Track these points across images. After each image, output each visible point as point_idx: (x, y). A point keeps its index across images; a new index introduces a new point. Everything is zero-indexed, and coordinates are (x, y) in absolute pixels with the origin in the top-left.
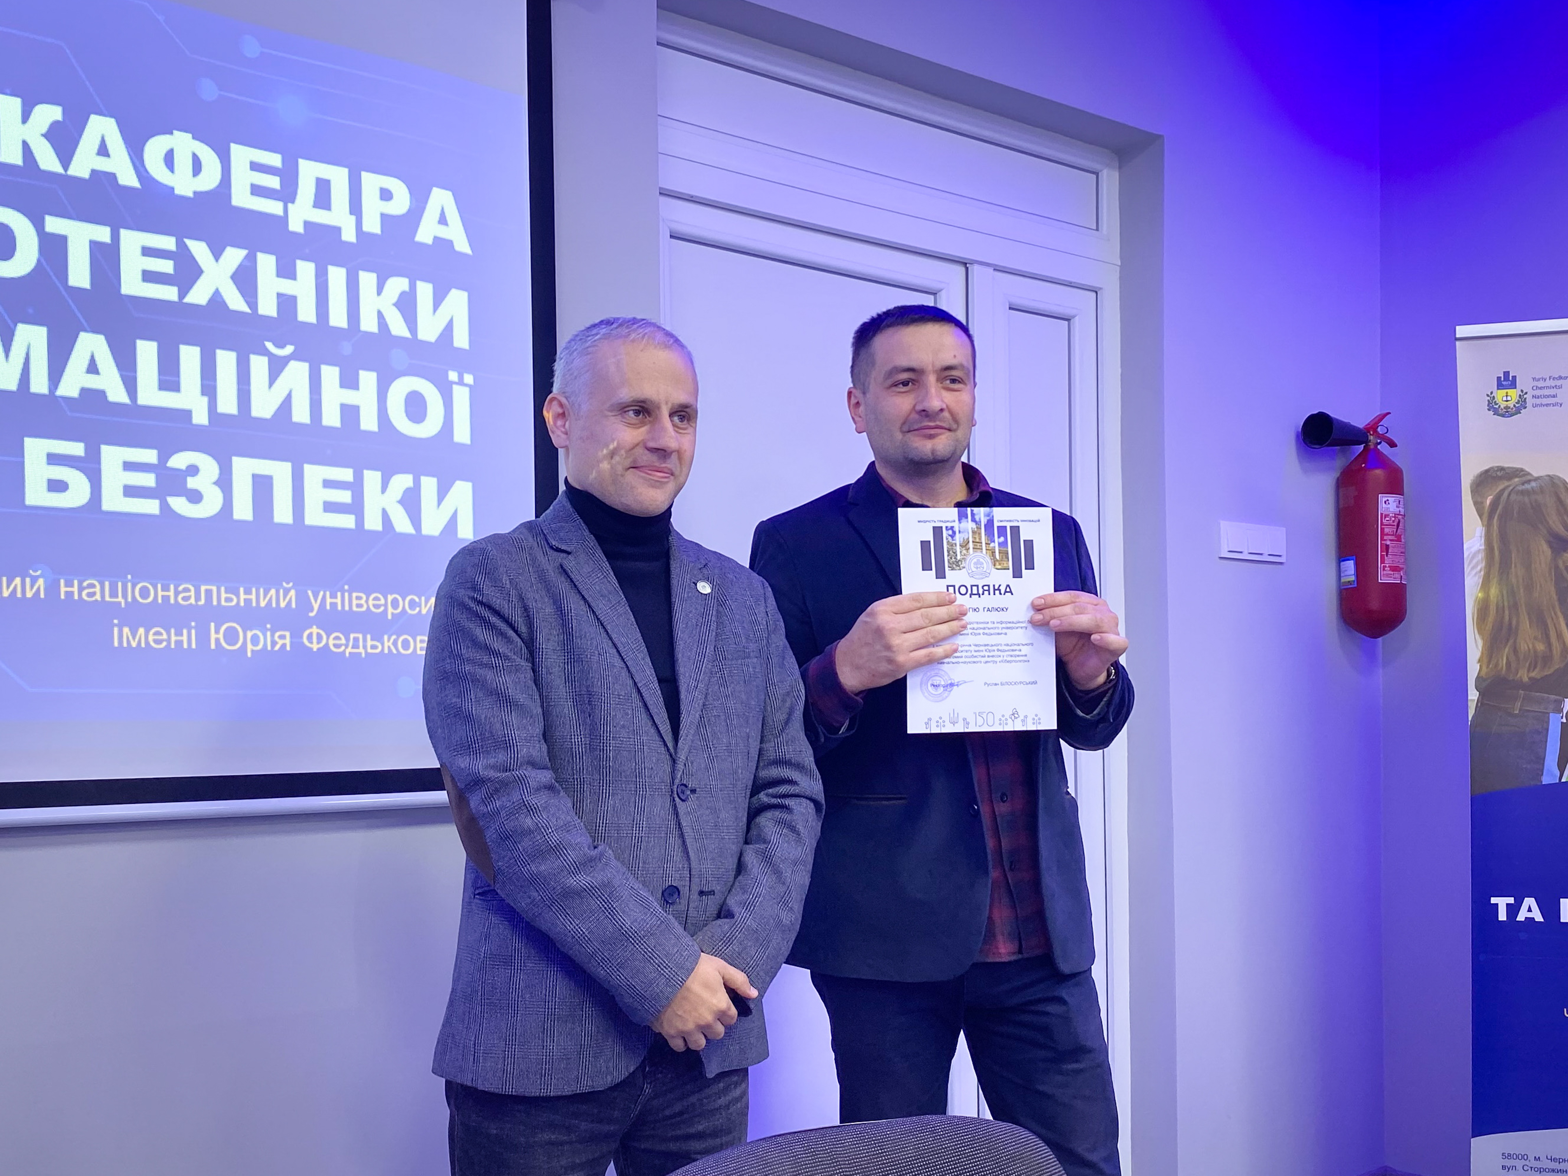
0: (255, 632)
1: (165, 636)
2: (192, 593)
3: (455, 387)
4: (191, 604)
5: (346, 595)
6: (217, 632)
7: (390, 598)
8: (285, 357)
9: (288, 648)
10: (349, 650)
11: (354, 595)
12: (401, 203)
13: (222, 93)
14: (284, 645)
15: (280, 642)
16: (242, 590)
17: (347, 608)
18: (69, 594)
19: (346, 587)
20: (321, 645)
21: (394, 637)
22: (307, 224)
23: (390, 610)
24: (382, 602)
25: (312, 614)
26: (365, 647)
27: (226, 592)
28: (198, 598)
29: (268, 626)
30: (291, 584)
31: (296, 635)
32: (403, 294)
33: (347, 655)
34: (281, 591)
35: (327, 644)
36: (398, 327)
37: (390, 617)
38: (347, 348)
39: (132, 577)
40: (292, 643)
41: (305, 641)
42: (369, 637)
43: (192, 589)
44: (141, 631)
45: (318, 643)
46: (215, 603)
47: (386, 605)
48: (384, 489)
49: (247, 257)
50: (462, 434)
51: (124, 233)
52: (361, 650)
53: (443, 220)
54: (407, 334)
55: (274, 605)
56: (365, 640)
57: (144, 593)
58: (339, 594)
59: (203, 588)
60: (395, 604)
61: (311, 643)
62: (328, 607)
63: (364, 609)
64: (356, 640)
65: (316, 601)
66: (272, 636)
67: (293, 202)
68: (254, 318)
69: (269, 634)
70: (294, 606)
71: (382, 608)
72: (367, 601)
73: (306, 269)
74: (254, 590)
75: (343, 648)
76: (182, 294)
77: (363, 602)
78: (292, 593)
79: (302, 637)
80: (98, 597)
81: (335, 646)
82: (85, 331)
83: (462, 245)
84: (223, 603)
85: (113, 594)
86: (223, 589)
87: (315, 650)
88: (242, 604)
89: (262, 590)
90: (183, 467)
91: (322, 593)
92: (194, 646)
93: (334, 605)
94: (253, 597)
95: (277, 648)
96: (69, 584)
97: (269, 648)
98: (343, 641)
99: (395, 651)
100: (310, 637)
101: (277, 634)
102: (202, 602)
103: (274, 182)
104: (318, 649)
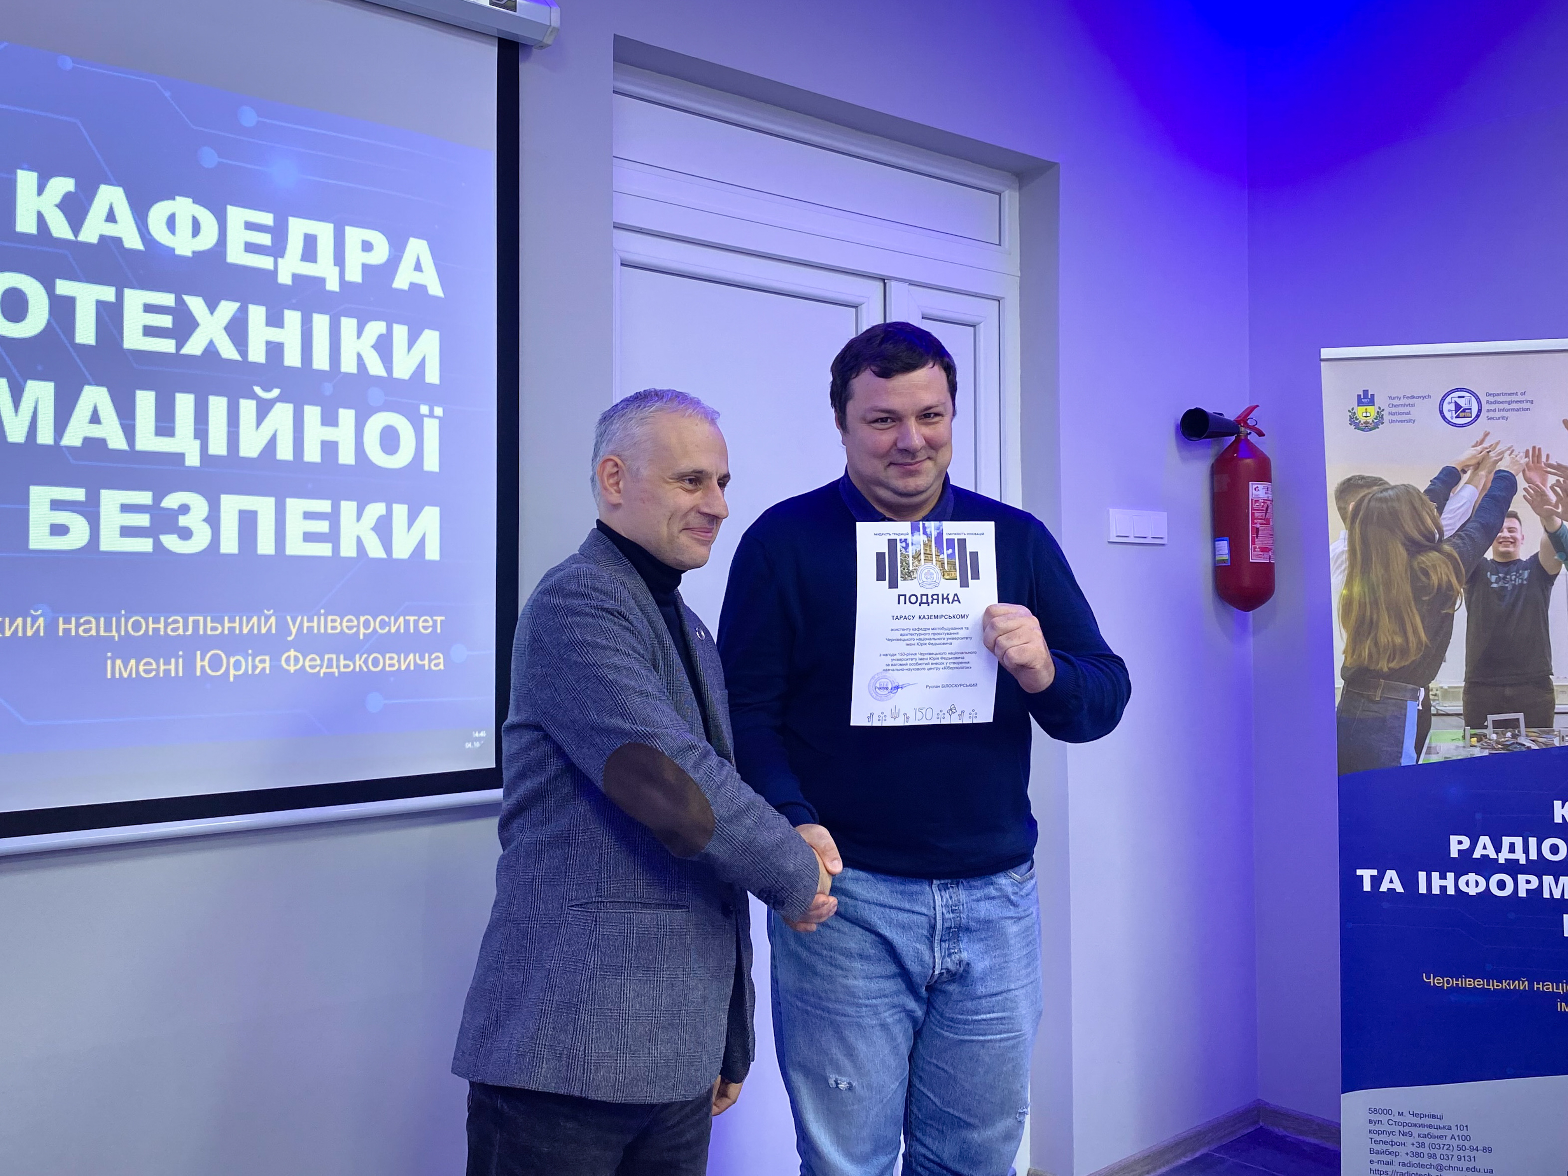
0: (238, 657)
1: (154, 666)
2: (181, 625)
3: (426, 419)
4: (179, 635)
5: (322, 618)
6: (202, 659)
7: (362, 619)
8: (271, 400)
9: (268, 671)
10: (324, 670)
11: (330, 618)
12: (381, 253)
13: (221, 160)
14: (264, 669)
15: (261, 666)
16: (226, 619)
17: (322, 631)
18: (67, 631)
19: (322, 611)
20: (298, 667)
21: (365, 656)
22: (295, 277)
23: (362, 630)
24: (355, 623)
25: (290, 639)
26: (338, 667)
27: (212, 622)
28: (186, 628)
29: (250, 651)
30: (272, 611)
31: (275, 659)
32: (381, 336)
33: (322, 675)
34: (263, 619)
35: (303, 666)
36: (375, 367)
37: (361, 637)
38: (328, 389)
39: (125, 612)
40: (271, 666)
41: (283, 663)
42: (342, 657)
43: (181, 620)
44: (133, 662)
45: (295, 665)
46: (201, 632)
47: (358, 626)
48: (359, 518)
49: (239, 309)
50: (432, 463)
51: (128, 293)
52: (335, 670)
53: (418, 267)
54: (383, 373)
55: (256, 632)
56: (338, 660)
57: (137, 626)
58: (316, 618)
59: (191, 619)
60: (367, 624)
61: (289, 665)
62: (305, 631)
63: (338, 631)
64: (330, 660)
65: (294, 627)
66: (253, 660)
67: (282, 256)
68: (245, 365)
69: (250, 658)
70: (274, 631)
71: (355, 630)
72: (341, 624)
73: (293, 318)
74: (237, 618)
75: (318, 668)
76: (179, 346)
77: (337, 624)
78: (273, 620)
79: (280, 661)
80: (93, 632)
81: (311, 667)
82: (90, 384)
83: (435, 289)
84: (209, 632)
85: (108, 628)
86: (209, 619)
87: (292, 671)
88: (226, 632)
89: (245, 618)
90: (176, 507)
91: (300, 618)
92: (181, 674)
93: (310, 629)
94: (237, 625)
95: (257, 672)
96: (67, 621)
97: (250, 672)
98: (319, 662)
99: (365, 669)
100: (288, 660)
101: (258, 659)
102: (190, 632)
103: (265, 239)
104: (296, 671)
